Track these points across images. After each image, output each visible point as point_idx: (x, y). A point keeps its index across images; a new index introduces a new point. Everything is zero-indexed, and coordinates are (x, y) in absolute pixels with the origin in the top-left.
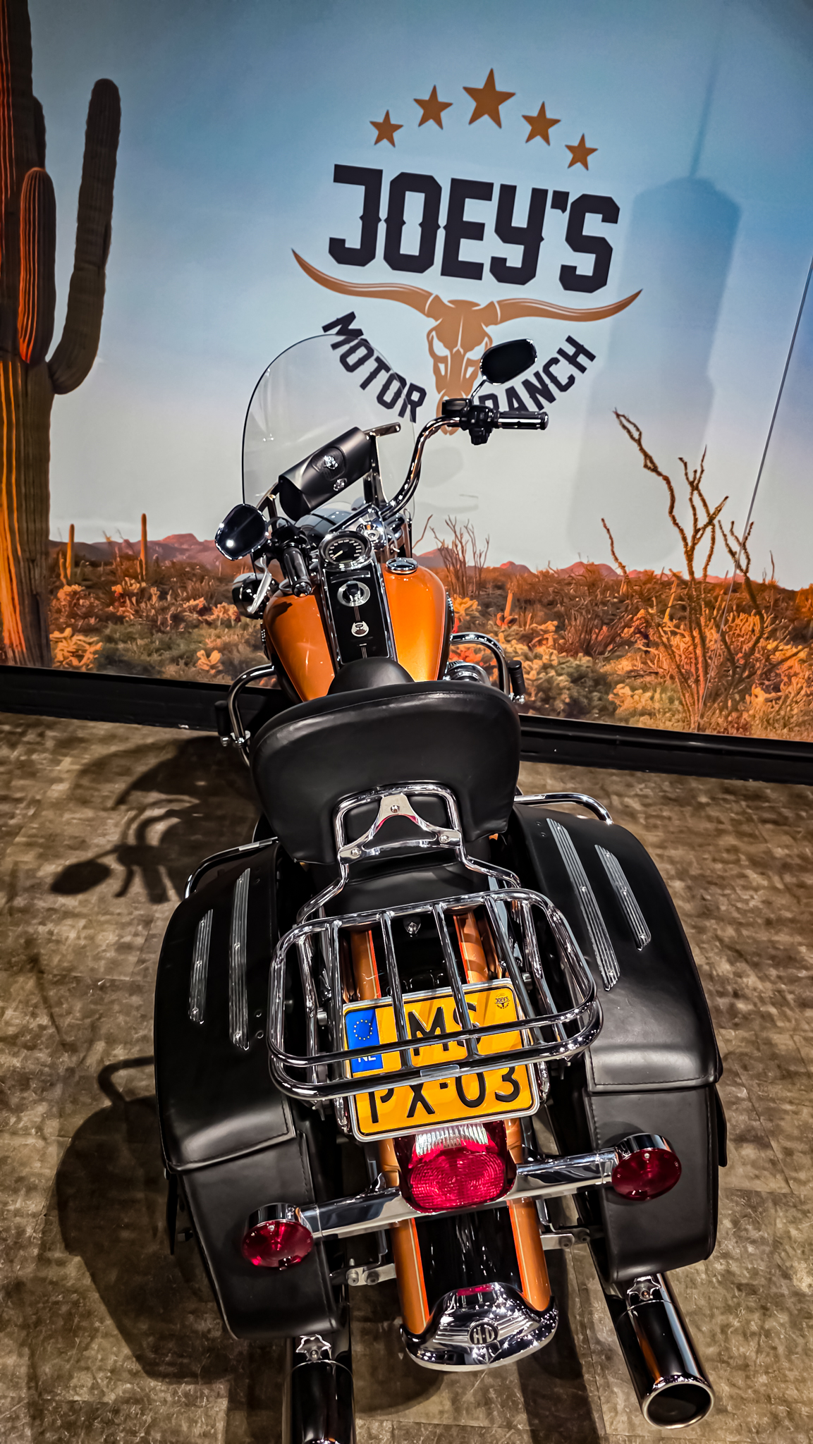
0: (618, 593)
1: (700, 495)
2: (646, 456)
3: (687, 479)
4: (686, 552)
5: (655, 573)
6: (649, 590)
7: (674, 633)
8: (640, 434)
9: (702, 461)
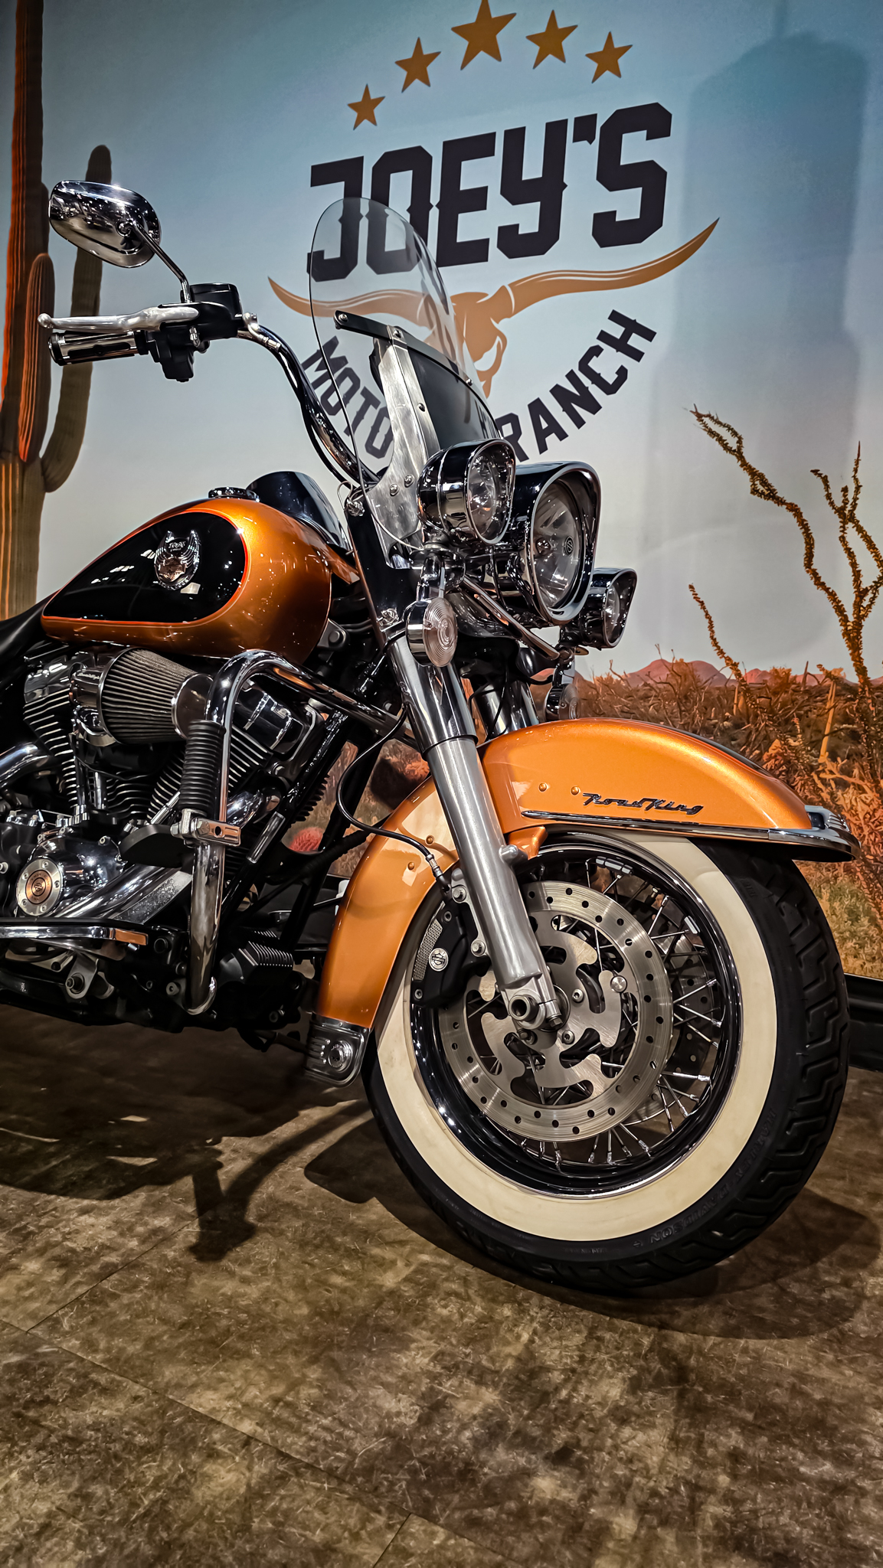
0: (730, 710)
1: (860, 529)
2: (753, 473)
3: (832, 504)
4: (846, 633)
5: (793, 674)
6: (784, 705)
7: (842, 785)
8: (740, 441)
9: (856, 470)
